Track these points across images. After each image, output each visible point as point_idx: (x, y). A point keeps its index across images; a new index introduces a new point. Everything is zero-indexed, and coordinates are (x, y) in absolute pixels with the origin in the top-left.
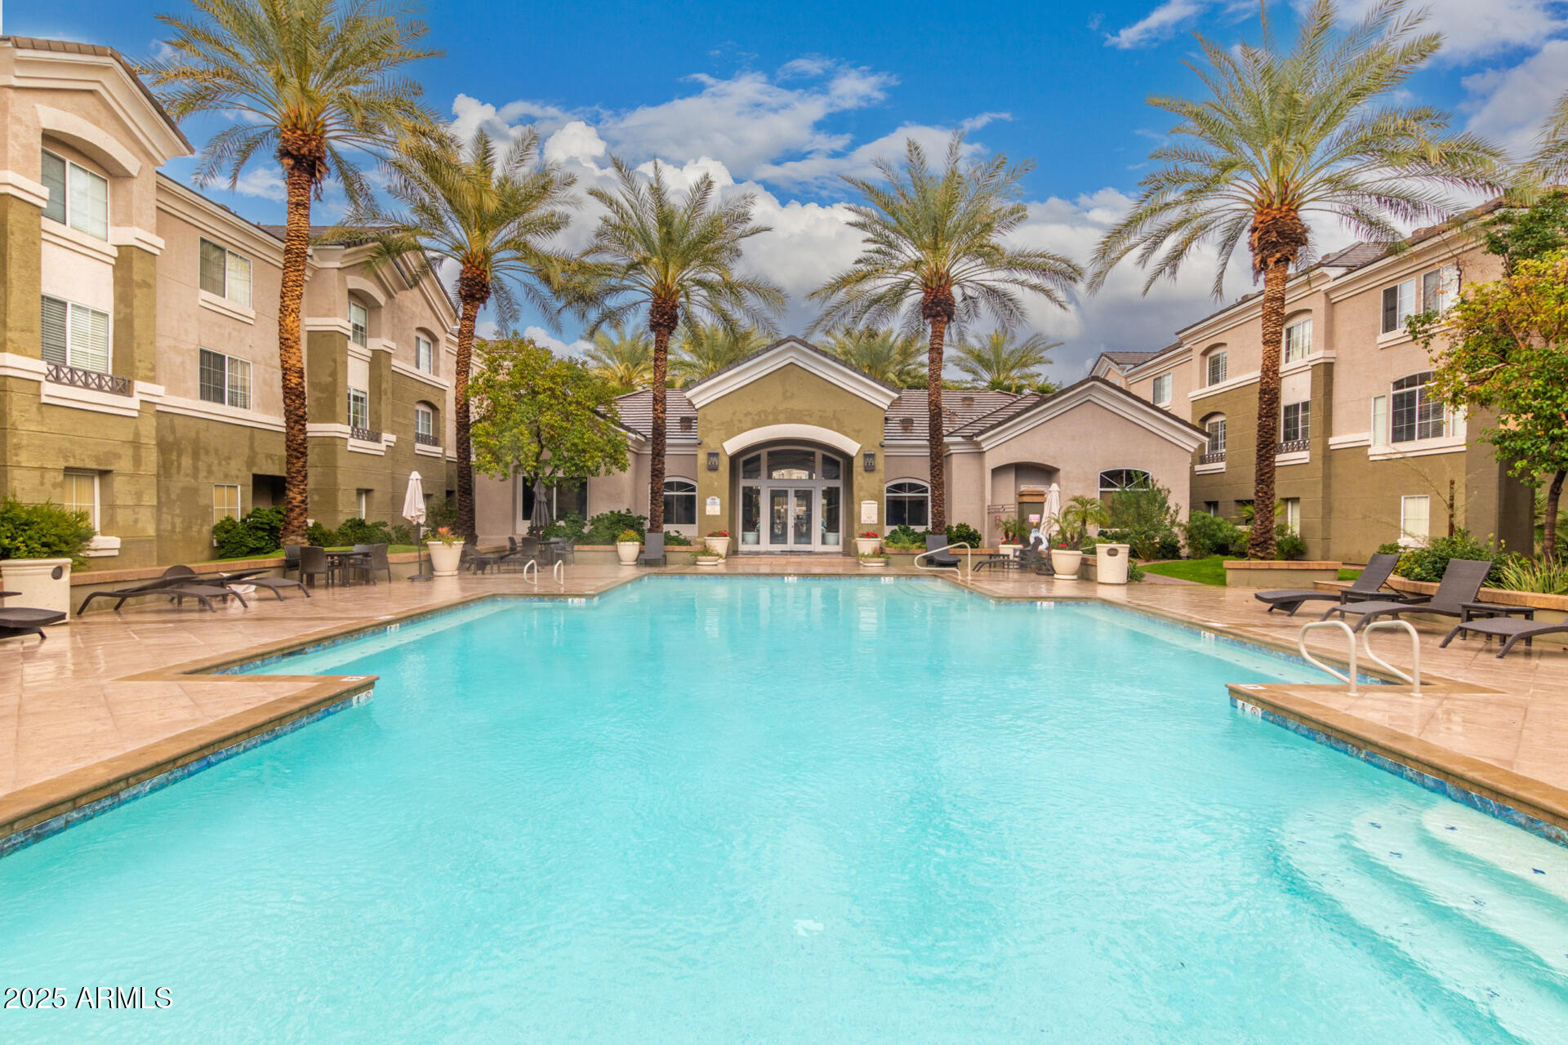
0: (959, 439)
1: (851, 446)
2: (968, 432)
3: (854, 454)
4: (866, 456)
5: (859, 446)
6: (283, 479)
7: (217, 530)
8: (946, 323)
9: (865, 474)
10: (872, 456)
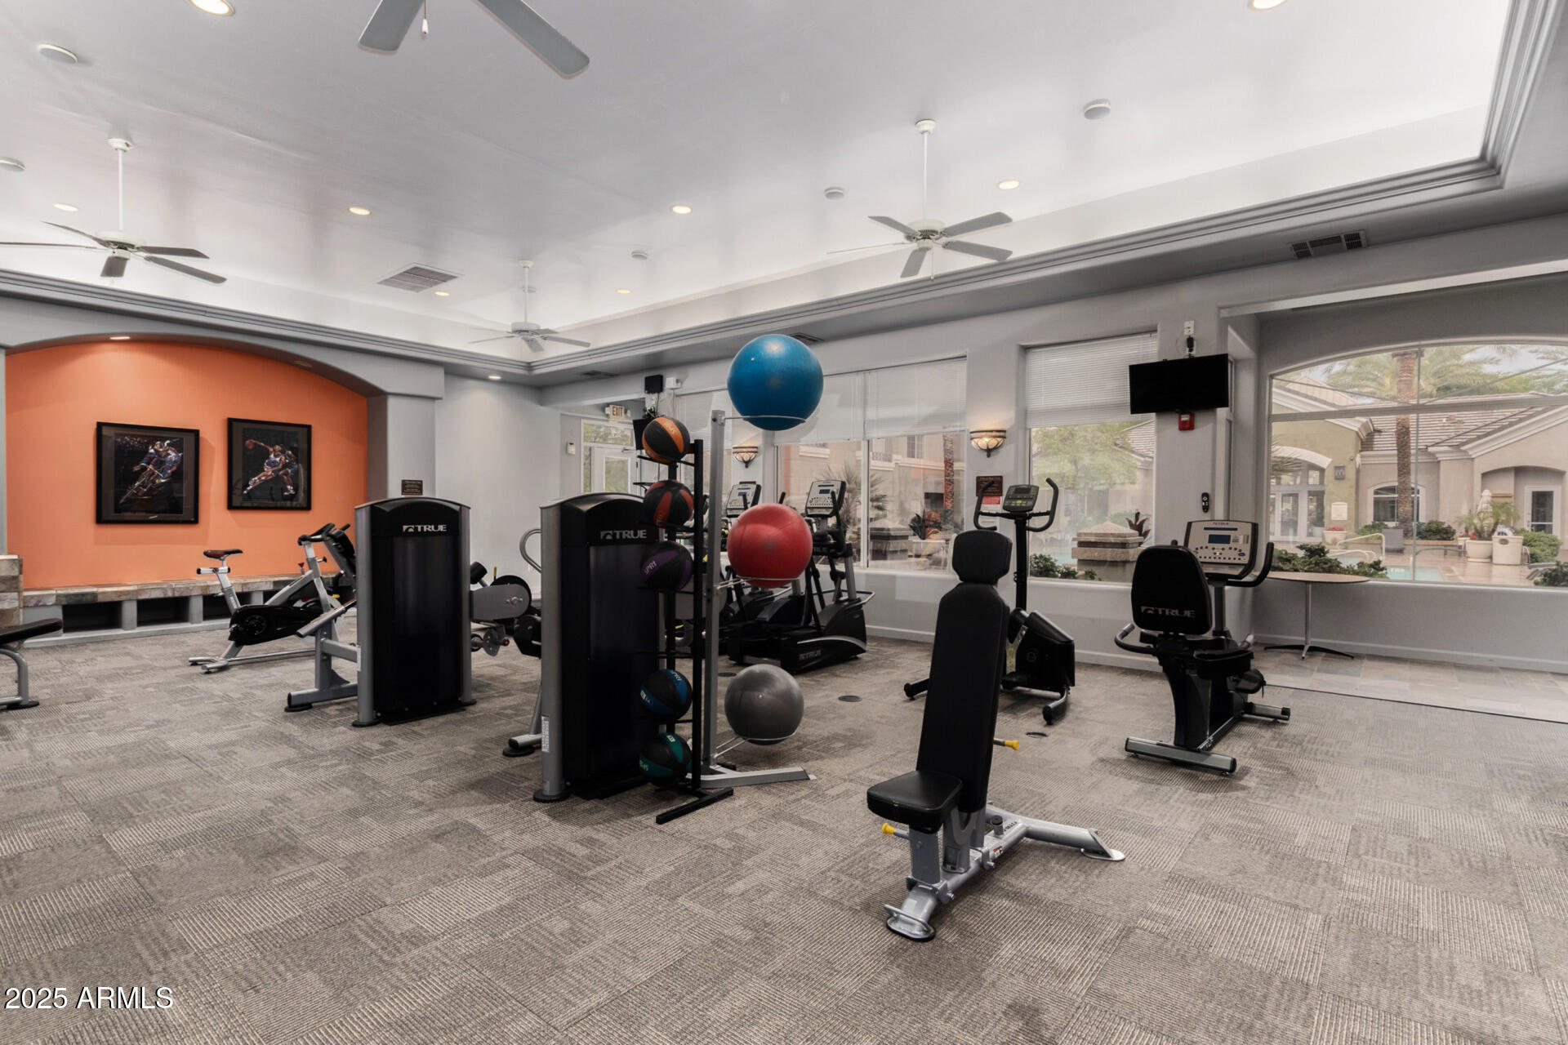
0: (1446, 448)
1: (1324, 461)
2: (1456, 442)
3: (1325, 467)
4: (1336, 468)
5: (1330, 460)
6: (942, 494)
7: (913, 520)
8: (1415, 359)
9: (1335, 482)
10: (1343, 467)
